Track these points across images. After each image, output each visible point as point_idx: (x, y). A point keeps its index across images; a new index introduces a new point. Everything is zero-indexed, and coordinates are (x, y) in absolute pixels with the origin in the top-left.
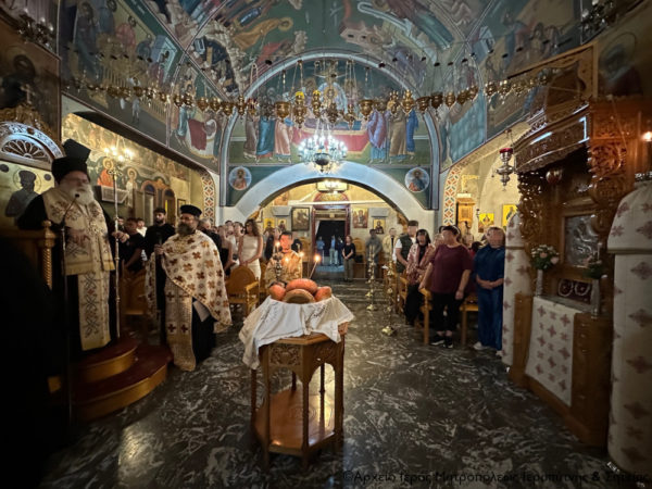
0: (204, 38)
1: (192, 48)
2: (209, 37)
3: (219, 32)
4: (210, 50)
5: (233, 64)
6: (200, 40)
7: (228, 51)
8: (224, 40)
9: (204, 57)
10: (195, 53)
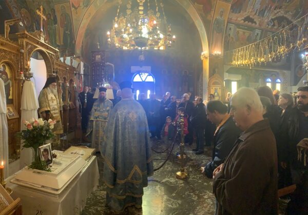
0: (272, 19)
1: (267, 26)
2: (273, 18)
3: (278, 13)
4: (276, 22)
5: (290, 19)
6: (270, 21)
7: (285, 16)
8: (282, 13)
9: (274, 25)
10: (269, 27)
